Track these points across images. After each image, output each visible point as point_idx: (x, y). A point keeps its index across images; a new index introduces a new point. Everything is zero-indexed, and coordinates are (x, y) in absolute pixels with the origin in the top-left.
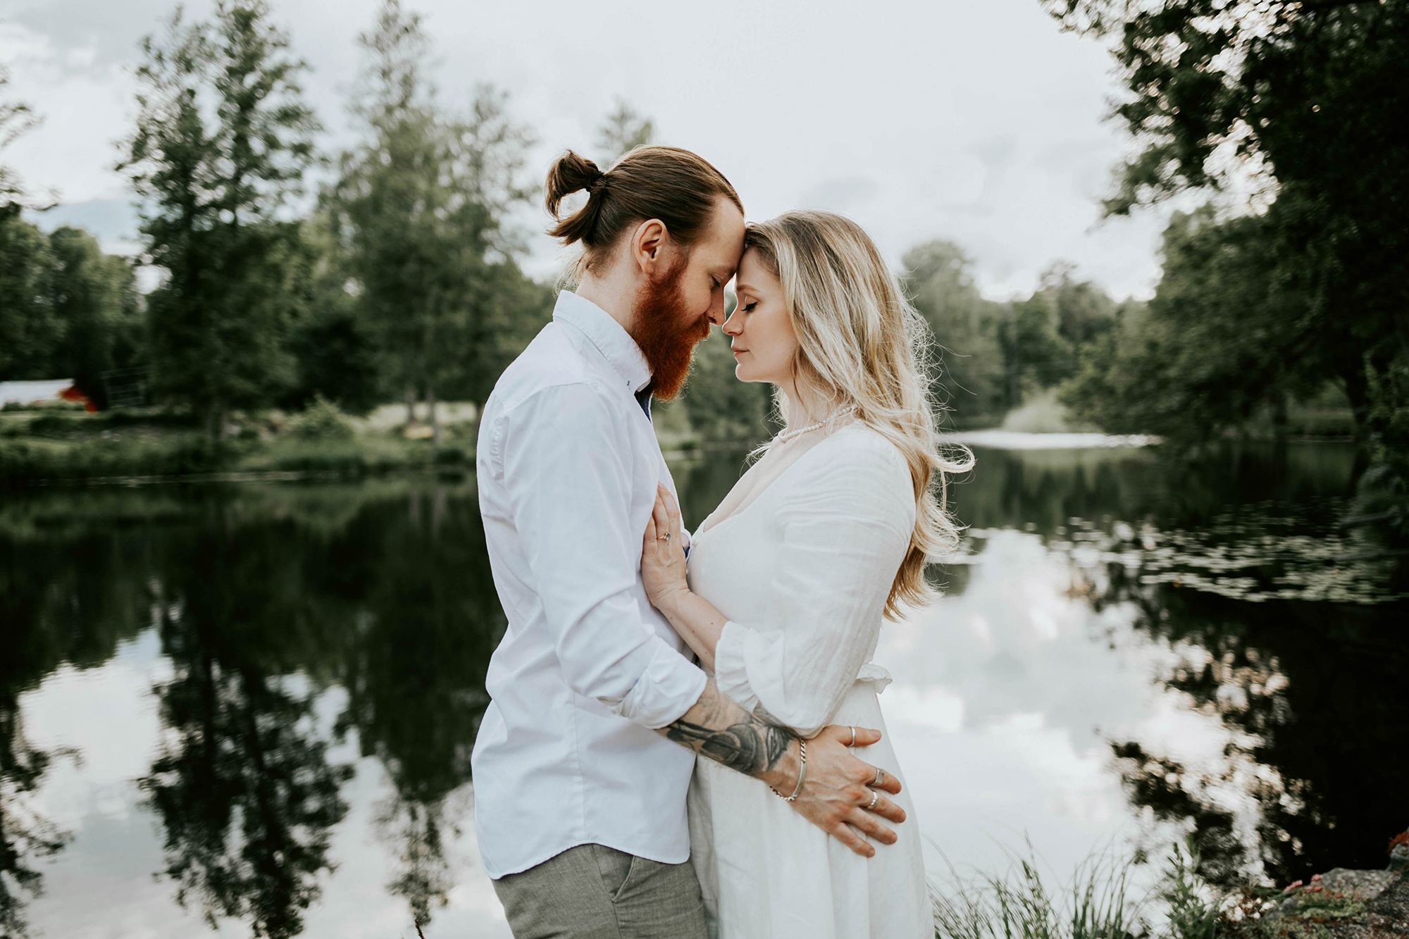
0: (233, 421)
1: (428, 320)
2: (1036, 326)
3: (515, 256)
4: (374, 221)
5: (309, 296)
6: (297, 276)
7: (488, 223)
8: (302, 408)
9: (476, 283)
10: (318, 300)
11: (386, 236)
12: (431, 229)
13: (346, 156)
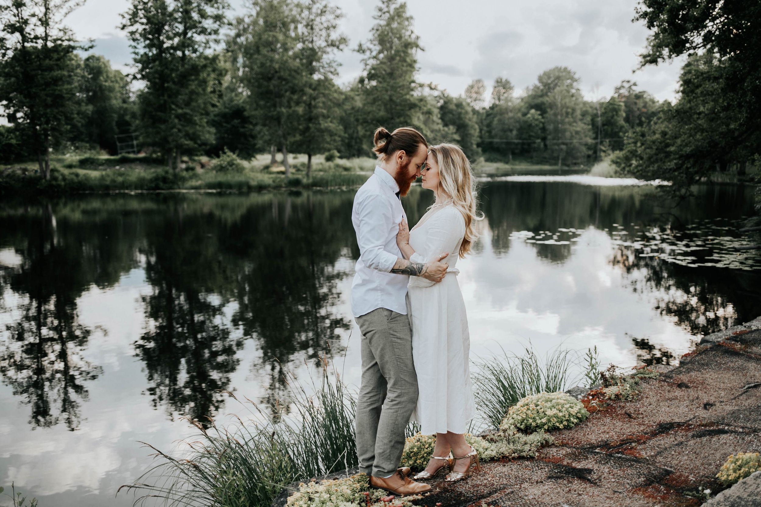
0: (183, 162)
1: (284, 110)
2: (612, 117)
3: (330, 76)
4: (256, 56)
5: (220, 96)
6: (214, 84)
7: (316, 58)
8: (218, 156)
9: (309, 91)
10: (225, 98)
11: (262, 65)
12: (286, 61)
13: (240, 21)
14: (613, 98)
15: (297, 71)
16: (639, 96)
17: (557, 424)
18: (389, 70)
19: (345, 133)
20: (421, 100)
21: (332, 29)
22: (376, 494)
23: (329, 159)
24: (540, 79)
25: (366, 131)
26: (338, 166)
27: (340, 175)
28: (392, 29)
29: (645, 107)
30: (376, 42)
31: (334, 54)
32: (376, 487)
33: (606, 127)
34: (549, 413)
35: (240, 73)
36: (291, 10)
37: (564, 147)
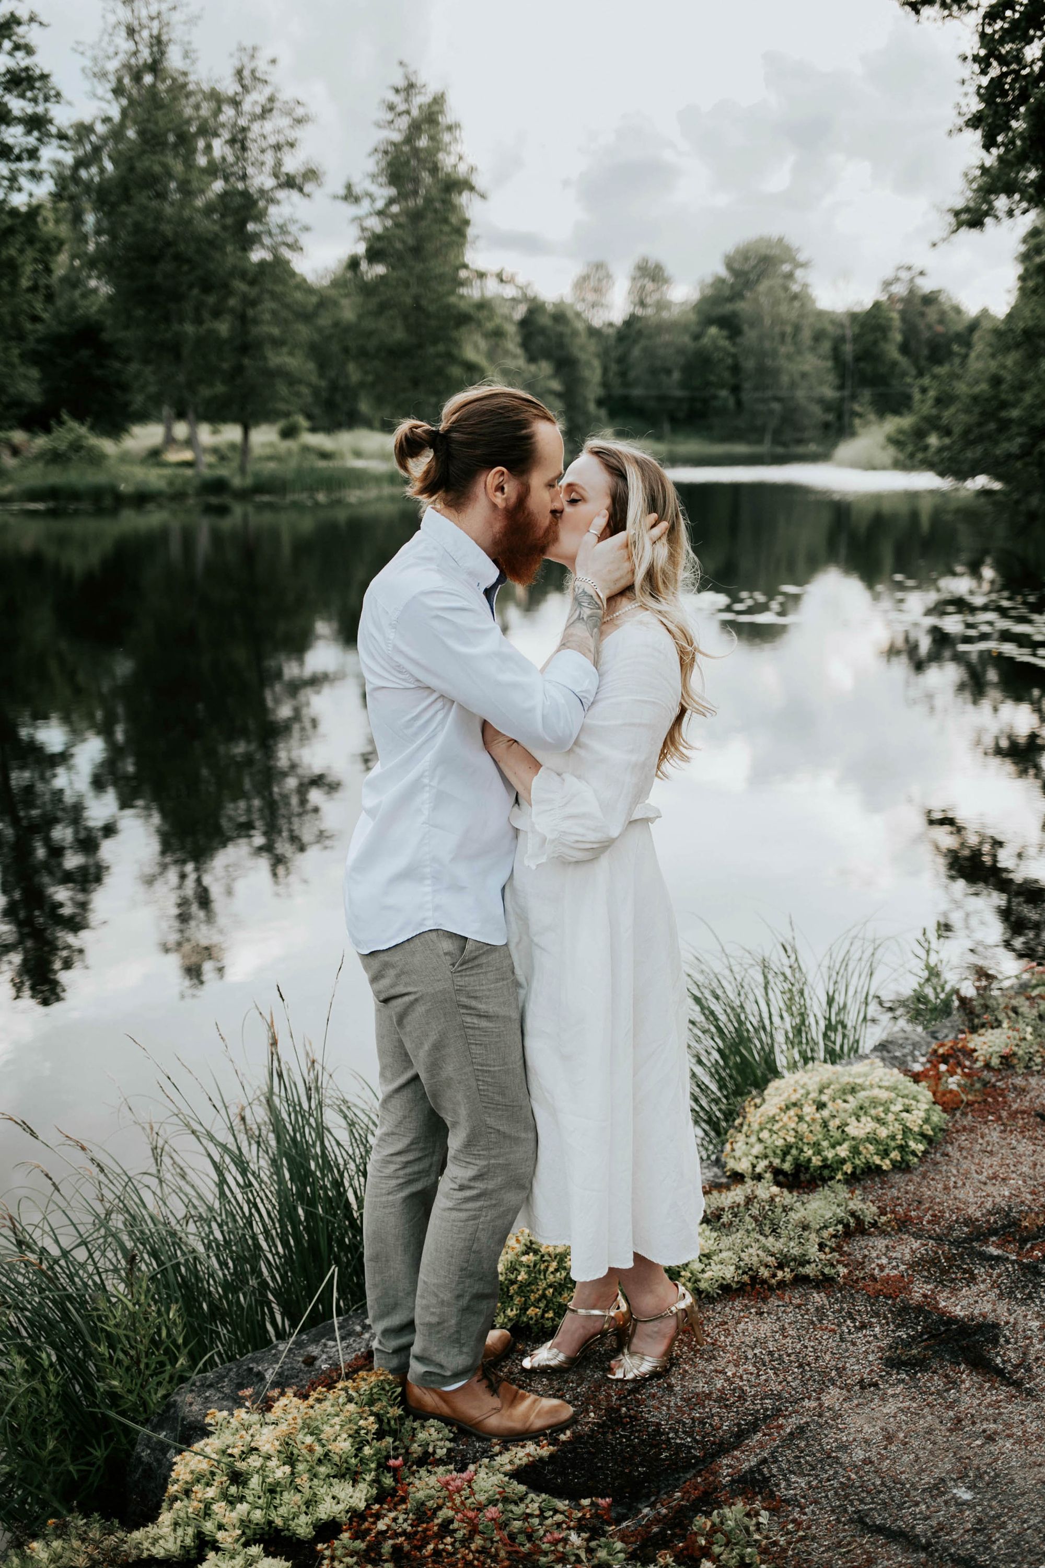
1: (189, 328)
2: (875, 343)
3: (286, 253)
4: (124, 208)
5: (50, 298)
6: (35, 271)
7: (254, 212)
8: (48, 430)
9: (240, 286)
10: (60, 303)
11: (138, 228)
12: (190, 221)
13: (84, 130)
14: (877, 305)
15: (213, 243)
16: (929, 300)
17: (877, 1160)
18: (411, 241)
19: (321, 375)
20: (483, 305)
21: (286, 149)
22: (422, 1436)
23: (289, 433)
24: (729, 263)
25: (366, 373)
26: (306, 449)
27: (313, 470)
28: (416, 151)
29: (941, 321)
30: (383, 180)
31: (292, 205)
32: (422, 1414)
33: (862, 365)
34: (856, 1129)
35: (91, 247)
36: (197, 107)
37: (776, 406)
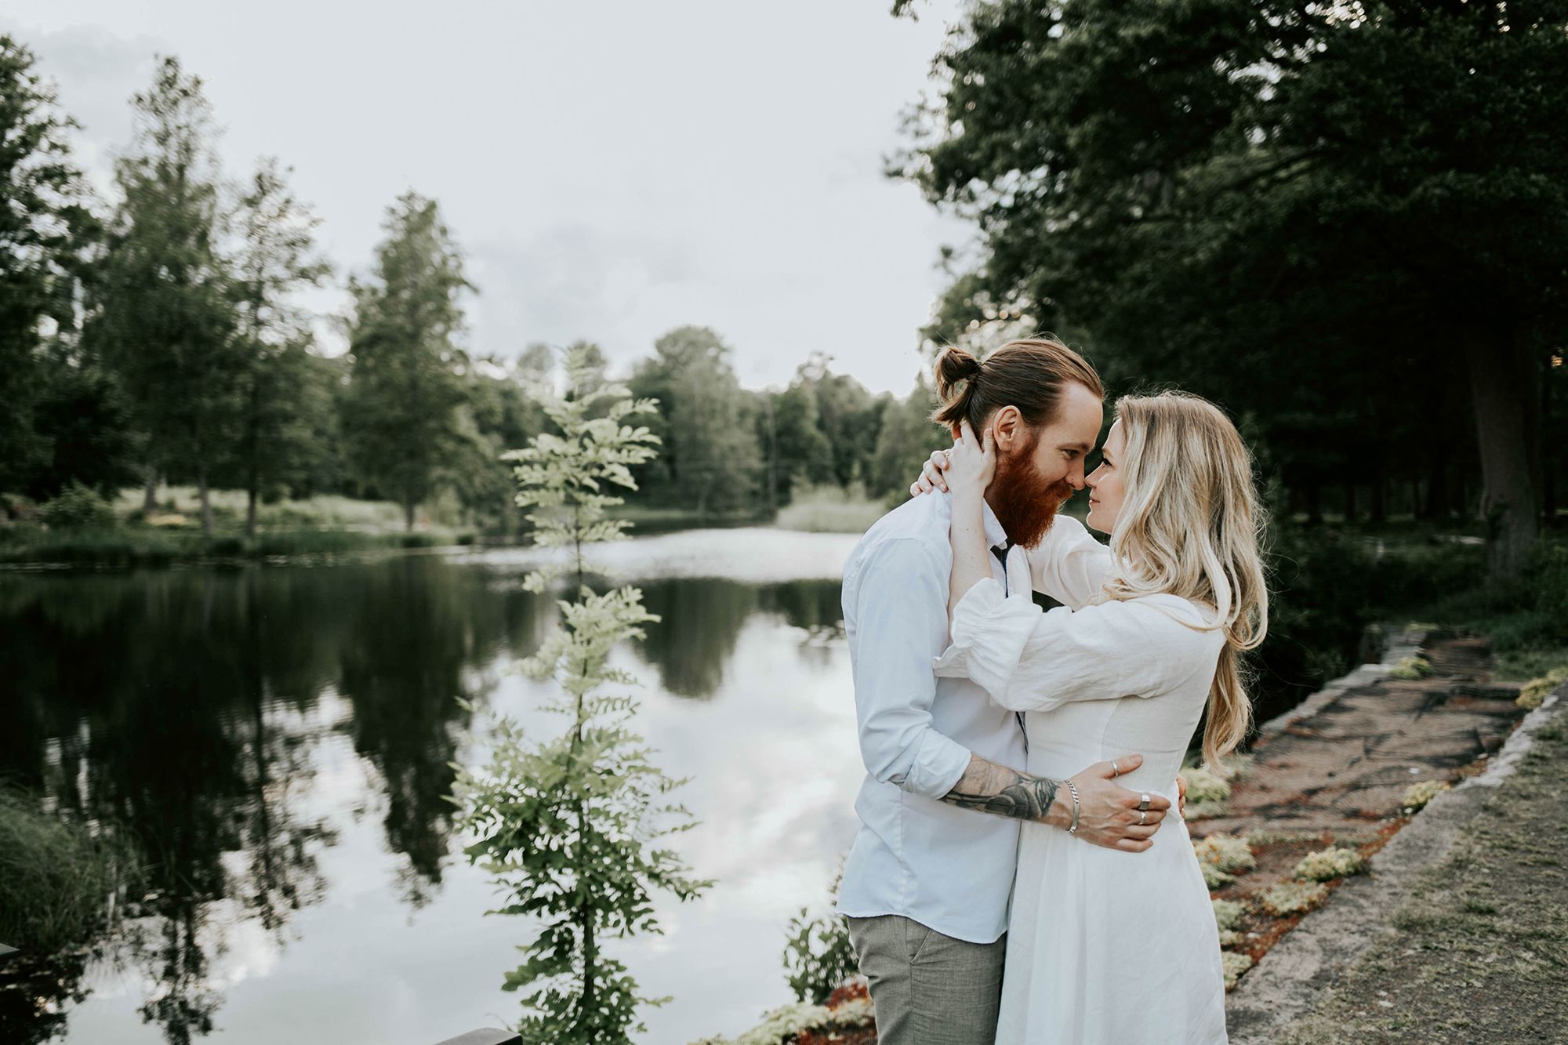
1: (207, 403)
2: (794, 419)
8: (58, 494)
14: (793, 386)
16: (840, 382)
21: (300, 246)
24: (660, 346)
28: (412, 250)
29: (850, 400)
33: (783, 439)
37: (709, 476)
